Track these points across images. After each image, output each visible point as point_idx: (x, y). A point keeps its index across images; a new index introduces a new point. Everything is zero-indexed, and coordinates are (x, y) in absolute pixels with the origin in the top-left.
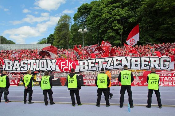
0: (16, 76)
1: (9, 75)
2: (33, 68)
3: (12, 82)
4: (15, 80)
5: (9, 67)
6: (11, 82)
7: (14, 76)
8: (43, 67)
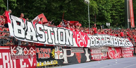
0: (30, 52)
1: (18, 49)
2: (52, 39)
3: (25, 64)
4: (29, 59)
5: (20, 31)
6: (23, 64)
7: (27, 52)
8: (62, 40)
